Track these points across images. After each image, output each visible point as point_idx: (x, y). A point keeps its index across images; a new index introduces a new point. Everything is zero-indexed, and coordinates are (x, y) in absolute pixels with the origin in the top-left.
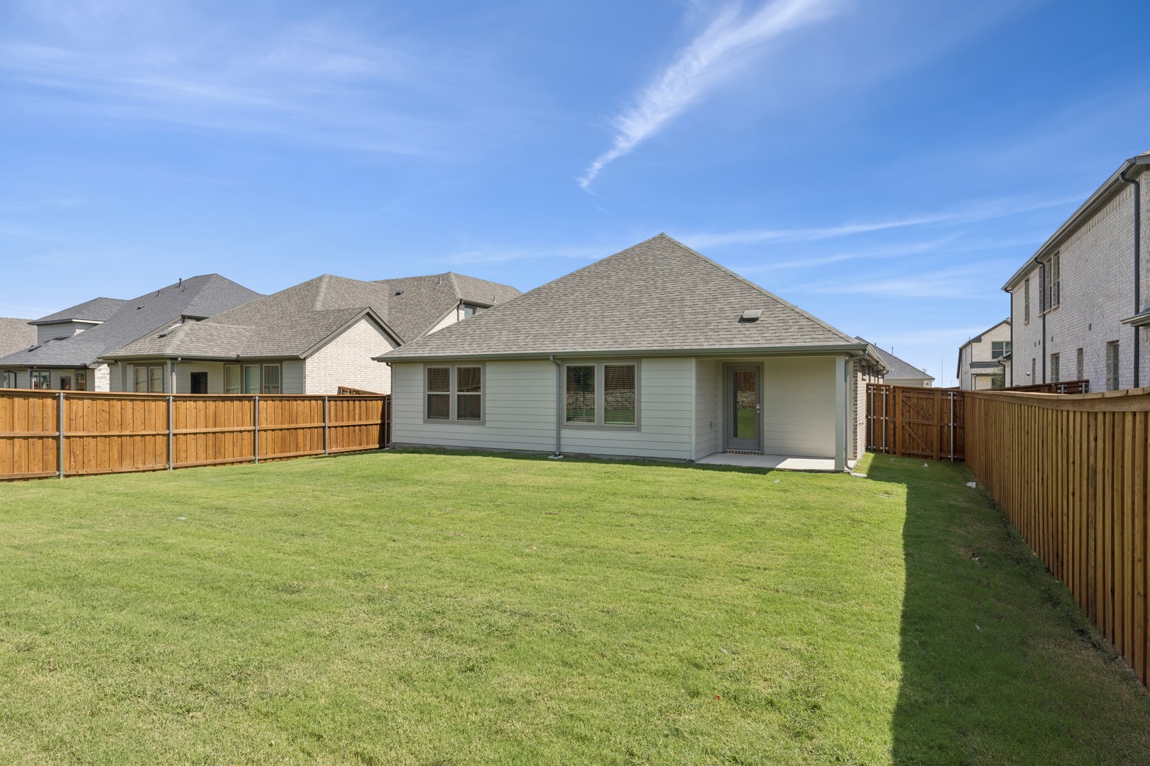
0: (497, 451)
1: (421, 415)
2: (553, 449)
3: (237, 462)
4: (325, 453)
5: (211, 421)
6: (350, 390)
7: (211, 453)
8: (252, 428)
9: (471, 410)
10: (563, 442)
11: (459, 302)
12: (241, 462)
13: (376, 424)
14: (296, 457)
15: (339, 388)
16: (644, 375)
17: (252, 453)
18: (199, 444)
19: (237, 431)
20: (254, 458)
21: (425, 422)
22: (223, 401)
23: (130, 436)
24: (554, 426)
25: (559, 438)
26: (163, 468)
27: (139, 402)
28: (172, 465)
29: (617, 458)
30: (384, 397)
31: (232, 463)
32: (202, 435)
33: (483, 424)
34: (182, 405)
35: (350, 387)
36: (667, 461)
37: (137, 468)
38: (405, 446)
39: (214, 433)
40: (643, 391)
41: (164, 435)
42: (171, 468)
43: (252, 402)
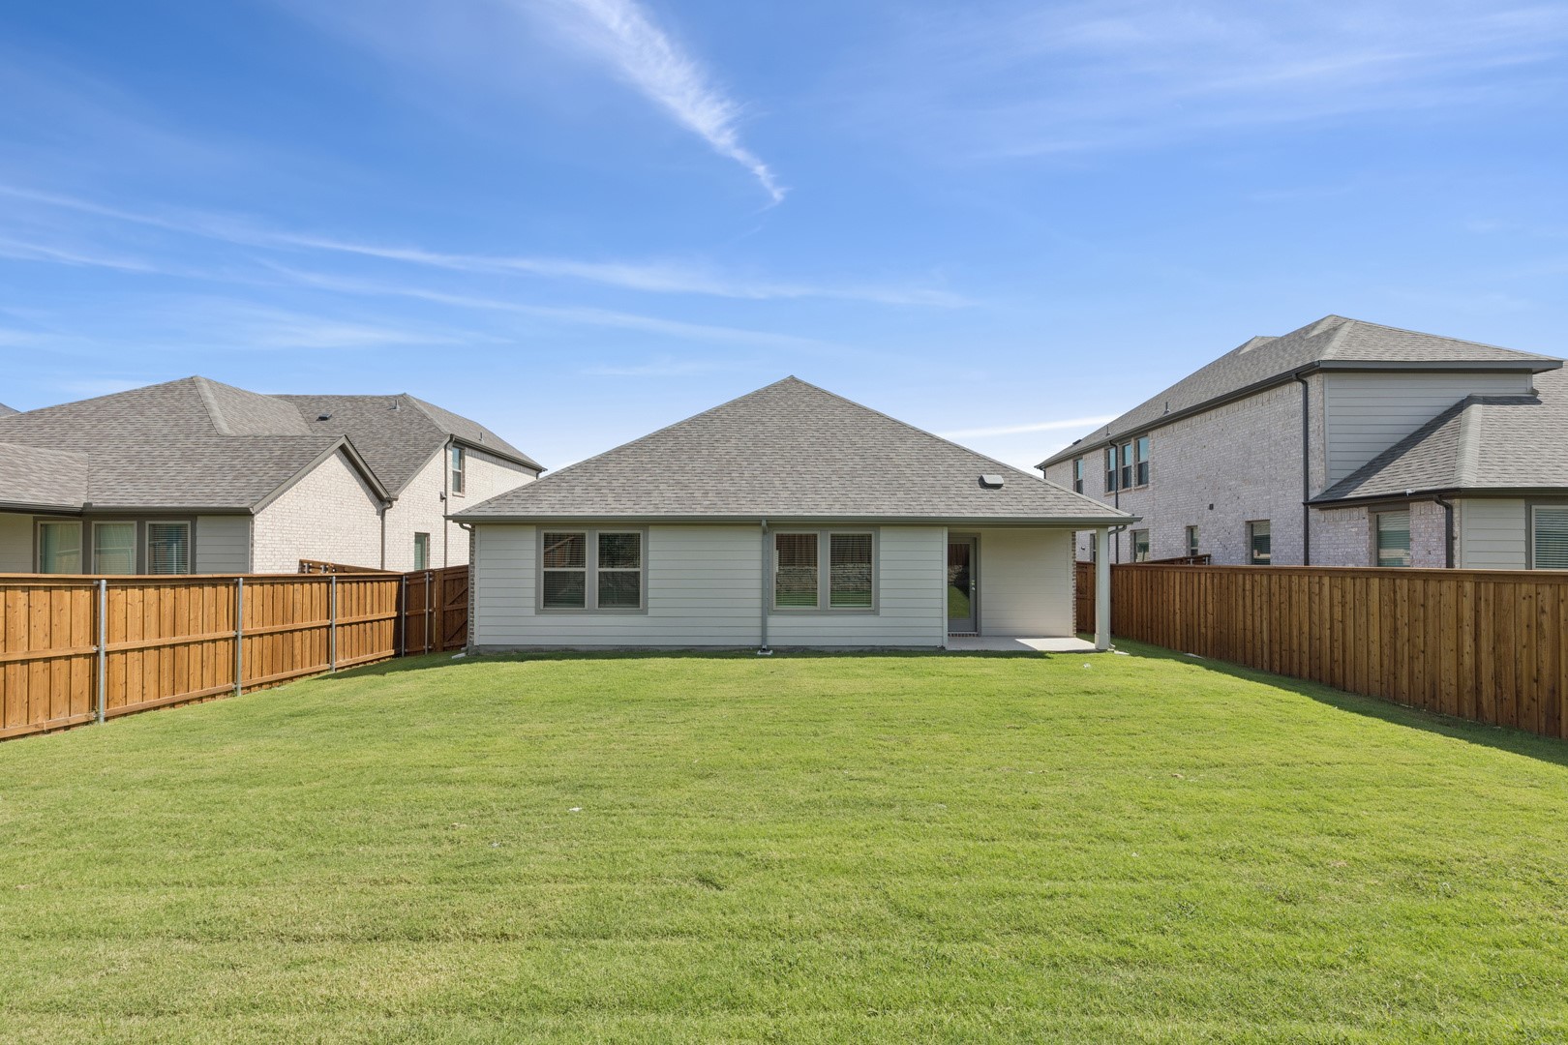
0: (666, 649)
1: (532, 603)
2: (756, 642)
3: (207, 697)
4: (331, 669)
5: (167, 625)
6: (325, 564)
7: (166, 684)
8: (232, 633)
9: (623, 592)
10: (771, 632)
11: (448, 439)
12: (213, 696)
13: (390, 619)
14: (291, 679)
15: (302, 562)
16: (882, 546)
17: (230, 678)
18: (147, 668)
19: (208, 641)
20: (234, 686)
21: (538, 612)
22: (188, 587)
23: (23, 662)
24: (758, 613)
25: (764, 627)
26: (85, 720)
27: (41, 592)
28: (103, 714)
29: (847, 650)
30: (401, 576)
31: (200, 699)
32: (152, 651)
33: (645, 612)
34: (119, 595)
35: (323, 560)
36: (913, 649)
37: (36, 726)
38: (499, 649)
39: (173, 646)
40: (882, 565)
41: (86, 656)
42: (102, 719)
43: (231, 588)
